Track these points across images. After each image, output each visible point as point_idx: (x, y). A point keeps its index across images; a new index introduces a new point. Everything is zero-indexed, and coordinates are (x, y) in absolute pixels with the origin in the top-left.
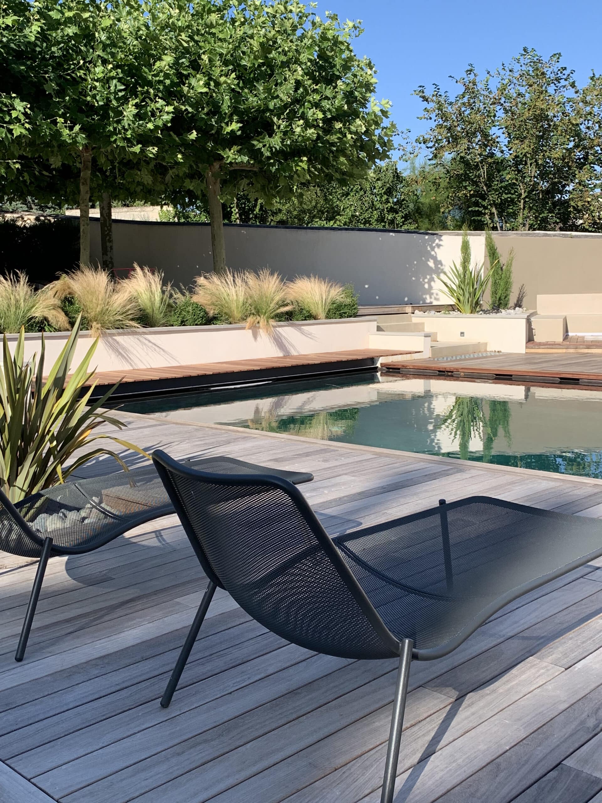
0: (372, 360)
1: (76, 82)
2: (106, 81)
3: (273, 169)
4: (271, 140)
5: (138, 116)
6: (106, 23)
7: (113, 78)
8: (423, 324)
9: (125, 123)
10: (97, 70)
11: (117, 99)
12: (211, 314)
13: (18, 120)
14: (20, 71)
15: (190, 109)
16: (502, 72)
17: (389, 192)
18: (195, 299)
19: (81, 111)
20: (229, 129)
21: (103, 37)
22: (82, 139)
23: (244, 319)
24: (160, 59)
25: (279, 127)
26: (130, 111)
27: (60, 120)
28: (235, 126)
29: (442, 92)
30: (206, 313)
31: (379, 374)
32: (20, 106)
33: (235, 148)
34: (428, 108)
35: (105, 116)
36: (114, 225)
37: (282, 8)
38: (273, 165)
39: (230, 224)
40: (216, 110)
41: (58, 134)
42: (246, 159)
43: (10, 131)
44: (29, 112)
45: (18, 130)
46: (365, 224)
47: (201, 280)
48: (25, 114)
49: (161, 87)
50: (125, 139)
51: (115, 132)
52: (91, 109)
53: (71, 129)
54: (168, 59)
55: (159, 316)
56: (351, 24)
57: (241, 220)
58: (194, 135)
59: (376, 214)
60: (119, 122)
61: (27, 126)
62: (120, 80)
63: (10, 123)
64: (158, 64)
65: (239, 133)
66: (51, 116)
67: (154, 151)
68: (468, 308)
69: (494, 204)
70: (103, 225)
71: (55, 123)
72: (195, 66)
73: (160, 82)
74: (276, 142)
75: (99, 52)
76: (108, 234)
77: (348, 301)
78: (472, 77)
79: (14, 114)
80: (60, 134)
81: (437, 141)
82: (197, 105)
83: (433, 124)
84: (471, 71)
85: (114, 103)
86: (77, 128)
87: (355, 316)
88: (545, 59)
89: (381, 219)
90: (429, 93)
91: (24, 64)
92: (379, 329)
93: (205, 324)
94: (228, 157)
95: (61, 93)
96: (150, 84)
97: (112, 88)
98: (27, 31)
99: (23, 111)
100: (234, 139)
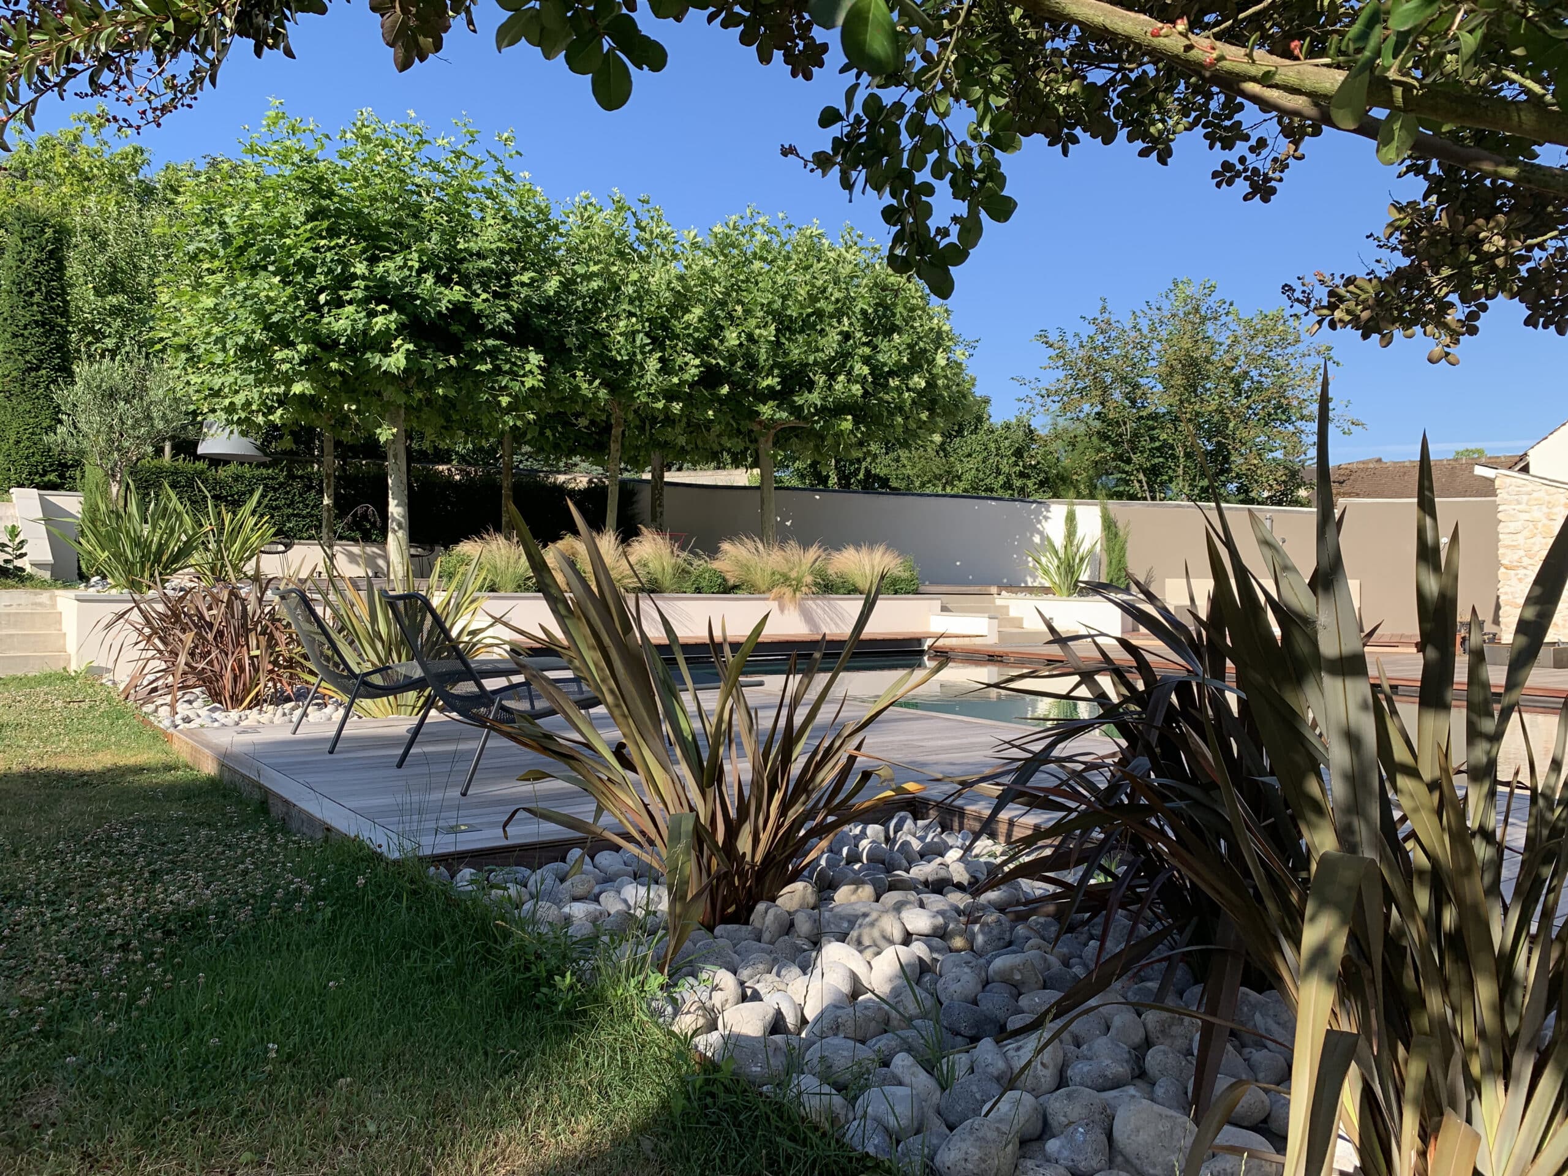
0: (919, 641)
1: (599, 335)
2: (630, 335)
3: (817, 427)
4: (812, 396)
5: (663, 371)
6: (634, 276)
7: (639, 332)
8: (1007, 607)
9: (648, 378)
10: (621, 324)
11: (643, 353)
12: (731, 582)
13: (531, 372)
14: (541, 325)
15: (722, 363)
16: (1149, 312)
17: (1019, 453)
18: (716, 565)
19: (604, 365)
20: (765, 384)
21: (630, 289)
22: (603, 393)
23: (769, 590)
24: (689, 311)
25: (817, 383)
26: (653, 364)
27: (579, 374)
28: (773, 381)
29: (1070, 335)
30: (725, 580)
31: (926, 658)
32: (535, 359)
33: (771, 403)
35: (629, 373)
36: (666, 488)
38: (817, 422)
39: (826, 489)
40: (752, 365)
41: (578, 388)
42: (785, 415)
43: (523, 384)
44: (544, 364)
45: (530, 382)
46: (985, 491)
47: (726, 546)
48: (540, 367)
49: (690, 341)
50: (649, 394)
51: (639, 387)
52: (615, 365)
53: (591, 383)
54: (698, 311)
55: (667, 582)
57: (840, 484)
58: (725, 390)
59: (1002, 479)
60: (642, 377)
61: (541, 377)
62: (647, 335)
63: (524, 376)
64: (686, 317)
65: (779, 388)
66: (570, 370)
67: (679, 407)
68: (1064, 590)
69: (1141, 469)
70: (654, 488)
71: (574, 376)
73: (689, 335)
74: (815, 397)
75: (626, 306)
77: (906, 575)
78: (1106, 316)
79: (528, 367)
80: (580, 388)
81: (1067, 394)
82: (732, 359)
83: (1060, 373)
84: (1105, 308)
85: (639, 357)
86: (597, 382)
87: (916, 592)
89: (1008, 486)
90: (1053, 337)
91: (546, 318)
92: (944, 609)
93: (722, 593)
94: (764, 412)
95: (582, 348)
96: (677, 337)
97: (638, 343)
98: (547, 286)
99: (538, 363)
100: (771, 394)
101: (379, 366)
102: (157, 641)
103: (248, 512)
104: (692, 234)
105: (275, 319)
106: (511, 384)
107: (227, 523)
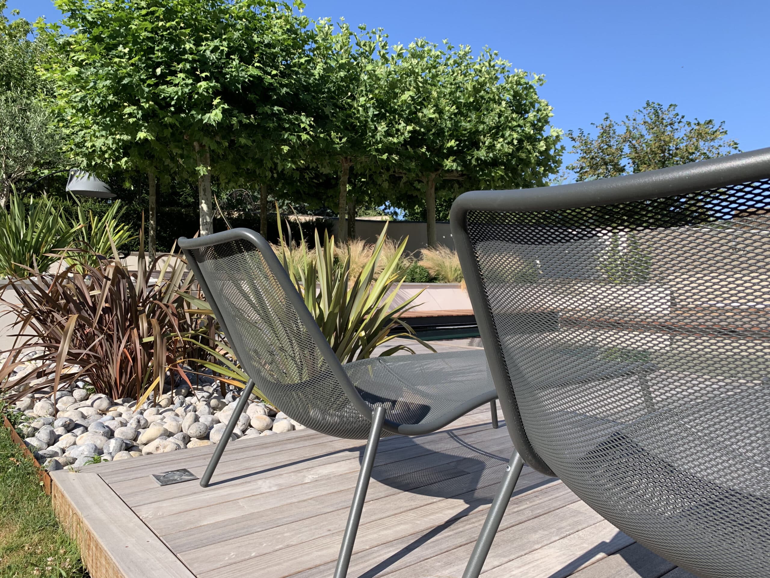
2: (366, 108)
4: (479, 152)
5: (388, 134)
7: (370, 106)
9: (378, 137)
10: (360, 100)
11: (374, 121)
12: (432, 275)
13: (304, 129)
15: (422, 130)
18: (420, 263)
19: (347, 129)
20: (449, 145)
21: (365, 78)
24: (405, 93)
25: (484, 143)
26: (382, 127)
27: (334, 133)
28: (452, 143)
29: (585, 134)
30: (429, 274)
32: (305, 121)
33: (451, 158)
34: (576, 145)
35: (364, 133)
37: (487, 64)
38: (478, 171)
40: (440, 131)
43: (299, 137)
44: (313, 123)
45: (304, 137)
47: (424, 252)
48: (310, 126)
50: (377, 149)
51: (370, 145)
53: (341, 139)
54: (410, 92)
56: (537, 77)
58: (424, 149)
60: (373, 137)
61: (311, 133)
63: (299, 132)
64: (403, 97)
65: (455, 148)
66: (327, 131)
67: (396, 158)
71: (330, 135)
72: (427, 99)
74: (482, 153)
75: (363, 88)
76: (353, 227)
78: (608, 122)
79: (302, 126)
81: (582, 168)
82: (427, 127)
83: (578, 156)
84: (607, 118)
85: (371, 124)
86: (345, 139)
88: (665, 107)
90: (576, 135)
93: (428, 282)
94: (446, 165)
97: (370, 114)
99: (308, 123)
100: (451, 152)
101: (201, 120)
102: (34, 320)
103: (110, 217)
104: (399, 48)
105: (125, 81)
106: (291, 137)
107: (93, 226)
